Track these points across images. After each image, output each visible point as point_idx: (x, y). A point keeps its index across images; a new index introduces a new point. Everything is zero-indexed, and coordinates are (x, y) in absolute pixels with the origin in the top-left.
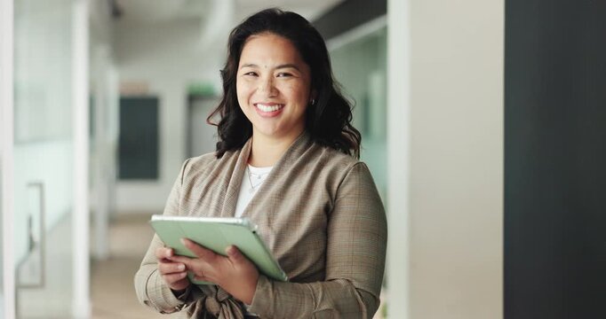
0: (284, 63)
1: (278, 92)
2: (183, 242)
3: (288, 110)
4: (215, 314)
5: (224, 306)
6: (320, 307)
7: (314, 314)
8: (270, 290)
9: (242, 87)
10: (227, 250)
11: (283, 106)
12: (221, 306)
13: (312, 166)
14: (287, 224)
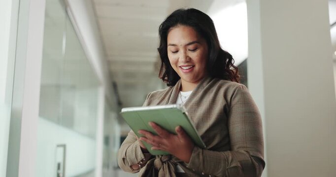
0: (191, 41)
1: (190, 59)
2: (150, 124)
3: (197, 68)
4: (159, 168)
5: (164, 164)
6: (230, 165)
7: (227, 169)
8: (201, 154)
9: (172, 57)
10: (177, 128)
11: (194, 66)
12: (163, 164)
13: (214, 89)
14: (202, 119)
